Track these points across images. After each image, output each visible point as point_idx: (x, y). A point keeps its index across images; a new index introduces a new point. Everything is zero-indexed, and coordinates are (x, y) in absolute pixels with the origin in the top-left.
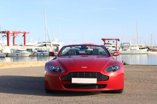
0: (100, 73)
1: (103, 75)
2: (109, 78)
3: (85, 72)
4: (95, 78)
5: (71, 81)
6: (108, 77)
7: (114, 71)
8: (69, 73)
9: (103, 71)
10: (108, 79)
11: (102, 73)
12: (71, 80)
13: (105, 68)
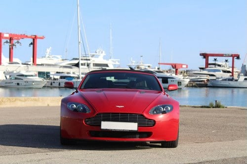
0: (143, 115)
1: (146, 118)
2: (155, 123)
3: (121, 113)
4: (135, 122)
5: (100, 126)
6: (155, 121)
7: (164, 112)
8: (97, 114)
9: (147, 113)
10: (154, 125)
11: (145, 115)
12: (101, 124)
13: (151, 108)
